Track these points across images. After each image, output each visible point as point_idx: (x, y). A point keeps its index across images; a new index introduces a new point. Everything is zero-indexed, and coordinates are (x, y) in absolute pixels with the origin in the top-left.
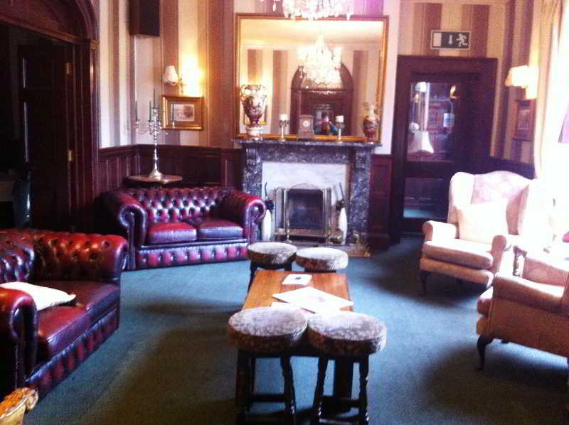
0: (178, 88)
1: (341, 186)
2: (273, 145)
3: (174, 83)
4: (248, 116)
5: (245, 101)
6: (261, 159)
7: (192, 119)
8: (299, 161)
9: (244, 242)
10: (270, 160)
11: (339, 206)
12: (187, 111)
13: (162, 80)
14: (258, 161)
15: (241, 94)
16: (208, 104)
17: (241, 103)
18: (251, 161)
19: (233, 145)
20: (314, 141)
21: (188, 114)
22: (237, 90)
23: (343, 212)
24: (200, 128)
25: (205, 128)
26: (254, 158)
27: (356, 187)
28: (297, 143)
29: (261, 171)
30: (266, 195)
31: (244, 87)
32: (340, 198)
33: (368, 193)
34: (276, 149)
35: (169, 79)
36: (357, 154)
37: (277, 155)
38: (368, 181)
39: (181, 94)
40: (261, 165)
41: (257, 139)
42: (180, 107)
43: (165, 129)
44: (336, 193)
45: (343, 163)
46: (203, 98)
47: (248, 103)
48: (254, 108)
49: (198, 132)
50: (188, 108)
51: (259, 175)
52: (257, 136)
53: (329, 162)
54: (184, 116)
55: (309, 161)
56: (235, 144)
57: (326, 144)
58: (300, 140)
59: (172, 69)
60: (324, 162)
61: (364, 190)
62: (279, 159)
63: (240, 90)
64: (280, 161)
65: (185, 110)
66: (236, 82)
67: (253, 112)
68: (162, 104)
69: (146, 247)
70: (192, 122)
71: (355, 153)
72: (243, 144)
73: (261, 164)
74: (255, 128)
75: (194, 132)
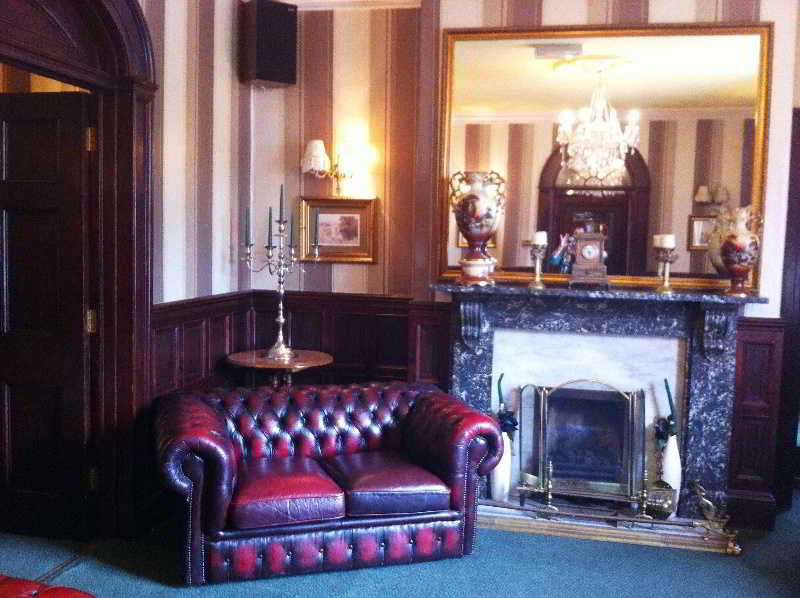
0: (331, 182)
1: (667, 387)
2: (517, 297)
3: (321, 173)
4: (466, 236)
5: (459, 205)
6: (491, 326)
7: (355, 243)
8: (572, 330)
9: (453, 519)
10: (511, 326)
11: (663, 430)
12: (346, 226)
13: (300, 169)
14: (485, 329)
15: (451, 191)
16: (386, 214)
17: (451, 209)
18: (470, 328)
19: (433, 295)
20: (606, 288)
21: (348, 231)
22: (445, 183)
23: (673, 443)
24: (370, 259)
25: (380, 261)
26: (476, 322)
27: (703, 390)
28: (570, 293)
29: (490, 349)
30: (501, 401)
31: (459, 177)
32: (666, 412)
33: (730, 405)
34: (524, 305)
35: (313, 166)
36: (707, 318)
37: (525, 316)
38: (731, 376)
39: (335, 195)
40: (492, 338)
41: (483, 284)
42: (331, 219)
43: (303, 261)
44: (655, 400)
45: (672, 336)
46: (377, 201)
47: (467, 210)
48: (479, 219)
49: (365, 267)
50: (348, 221)
51: (487, 359)
52: (483, 279)
53: (641, 334)
54: (340, 237)
55: (594, 329)
56: (438, 293)
57: (638, 295)
58: (577, 286)
59: (318, 146)
60: (630, 333)
61: (721, 398)
62: (530, 325)
63: (450, 183)
64: (531, 329)
65: (341, 225)
66: (441, 168)
67: (475, 229)
68: (299, 213)
69: (229, 534)
70: (355, 249)
71: (704, 314)
72: (454, 295)
73: (490, 335)
74: (480, 261)
75: (358, 268)
